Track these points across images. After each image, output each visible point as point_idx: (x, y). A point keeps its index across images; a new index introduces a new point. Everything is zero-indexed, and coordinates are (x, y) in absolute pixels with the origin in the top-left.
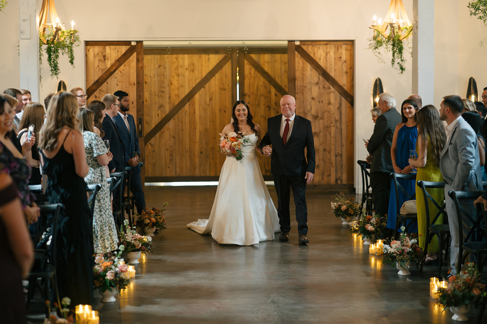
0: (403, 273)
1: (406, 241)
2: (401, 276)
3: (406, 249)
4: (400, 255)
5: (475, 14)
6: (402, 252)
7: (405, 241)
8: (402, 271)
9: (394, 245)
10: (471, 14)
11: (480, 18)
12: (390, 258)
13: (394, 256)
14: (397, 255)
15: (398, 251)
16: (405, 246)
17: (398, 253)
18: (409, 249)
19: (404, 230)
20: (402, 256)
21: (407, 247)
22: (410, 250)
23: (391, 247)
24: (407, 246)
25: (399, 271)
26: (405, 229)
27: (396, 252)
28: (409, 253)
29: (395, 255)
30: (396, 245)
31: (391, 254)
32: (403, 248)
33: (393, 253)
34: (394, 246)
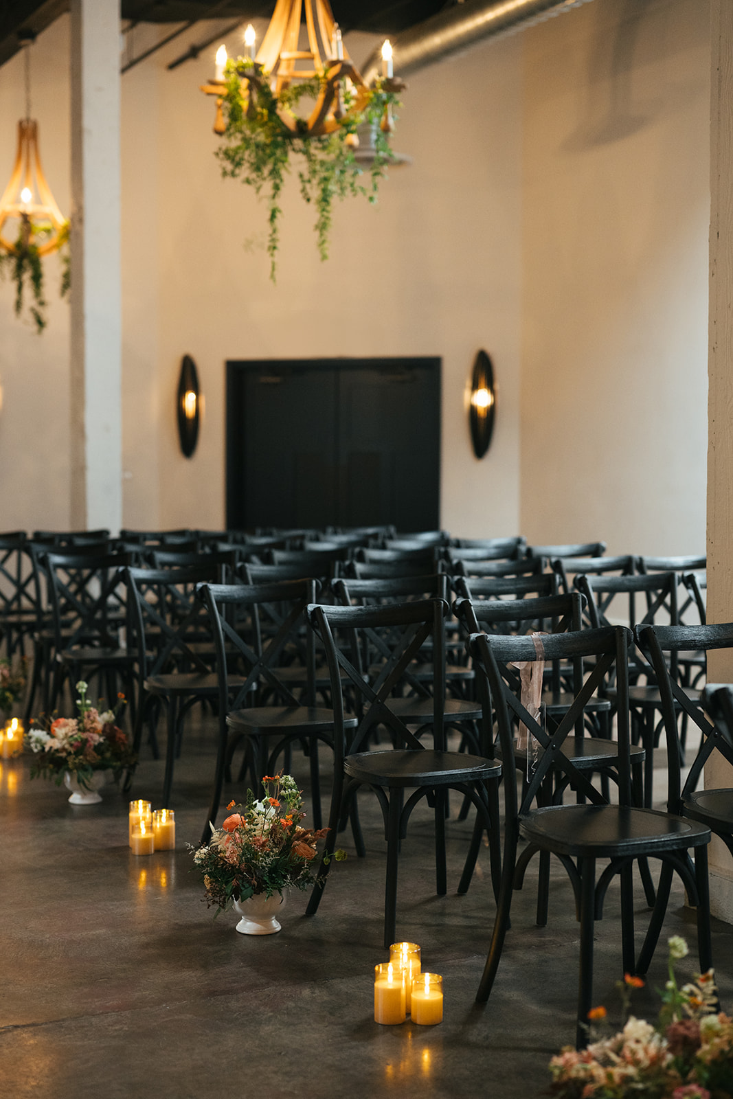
0: (83, 798)
1: (92, 718)
2: (77, 807)
3: (91, 737)
4: (77, 753)
5: (233, 174)
6: (80, 747)
7: (89, 717)
8: (79, 794)
9: (60, 728)
10: (225, 174)
11: (248, 181)
12: (50, 762)
13: (61, 757)
14: (69, 754)
15: (71, 745)
16: (89, 731)
17: (72, 750)
18: (97, 739)
19: (84, 690)
20: (81, 757)
21: (94, 732)
22: (102, 740)
23: (53, 736)
24: (91, 730)
25: (71, 794)
26: (87, 689)
27: (67, 746)
28: (98, 749)
29: (64, 754)
30: (64, 731)
31: (53, 754)
32: (85, 736)
33: (57, 750)
34: (60, 732)
